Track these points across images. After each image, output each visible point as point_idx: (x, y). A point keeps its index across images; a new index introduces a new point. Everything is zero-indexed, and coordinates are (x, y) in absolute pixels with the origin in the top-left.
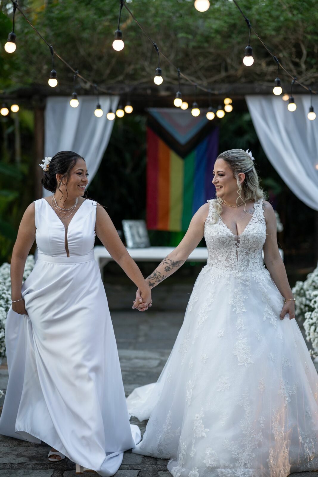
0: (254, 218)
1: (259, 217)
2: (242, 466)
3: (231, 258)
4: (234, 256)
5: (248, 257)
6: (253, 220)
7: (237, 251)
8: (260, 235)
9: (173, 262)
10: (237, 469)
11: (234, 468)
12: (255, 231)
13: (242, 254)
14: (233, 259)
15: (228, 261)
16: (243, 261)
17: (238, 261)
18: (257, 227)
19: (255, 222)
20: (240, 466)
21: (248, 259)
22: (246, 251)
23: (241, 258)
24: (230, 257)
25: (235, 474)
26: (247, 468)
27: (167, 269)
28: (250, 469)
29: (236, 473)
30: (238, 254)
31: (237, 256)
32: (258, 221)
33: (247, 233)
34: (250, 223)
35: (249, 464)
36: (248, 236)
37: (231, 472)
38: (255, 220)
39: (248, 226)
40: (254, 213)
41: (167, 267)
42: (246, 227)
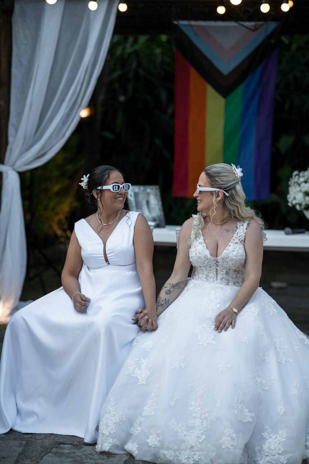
0: (235, 238)
1: (240, 237)
2: (188, 448)
3: (210, 277)
4: (214, 275)
5: (228, 276)
6: (234, 240)
7: (217, 269)
8: (240, 257)
9: (173, 285)
10: (182, 452)
11: (178, 450)
12: (235, 253)
13: (222, 273)
14: (212, 277)
15: (208, 279)
16: (223, 280)
17: (217, 280)
18: (237, 249)
19: (235, 242)
20: (186, 449)
21: (229, 279)
22: (226, 271)
23: (220, 277)
24: (210, 275)
25: (178, 458)
26: (193, 451)
27: (167, 292)
28: (197, 452)
29: (180, 456)
30: (218, 272)
31: (217, 275)
32: (238, 242)
33: (225, 255)
34: (230, 244)
35: (196, 447)
36: (226, 258)
37: (174, 454)
38: (235, 240)
39: (228, 247)
40: (236, 233)
41: (167, 290)
42: (225, 249)
